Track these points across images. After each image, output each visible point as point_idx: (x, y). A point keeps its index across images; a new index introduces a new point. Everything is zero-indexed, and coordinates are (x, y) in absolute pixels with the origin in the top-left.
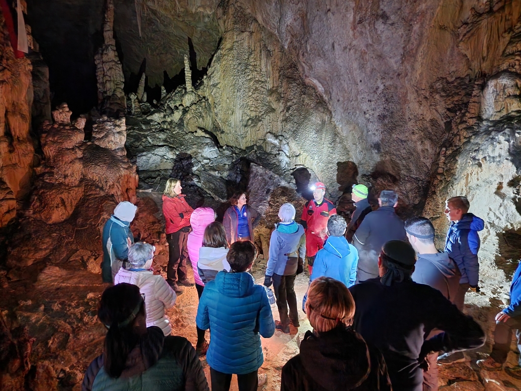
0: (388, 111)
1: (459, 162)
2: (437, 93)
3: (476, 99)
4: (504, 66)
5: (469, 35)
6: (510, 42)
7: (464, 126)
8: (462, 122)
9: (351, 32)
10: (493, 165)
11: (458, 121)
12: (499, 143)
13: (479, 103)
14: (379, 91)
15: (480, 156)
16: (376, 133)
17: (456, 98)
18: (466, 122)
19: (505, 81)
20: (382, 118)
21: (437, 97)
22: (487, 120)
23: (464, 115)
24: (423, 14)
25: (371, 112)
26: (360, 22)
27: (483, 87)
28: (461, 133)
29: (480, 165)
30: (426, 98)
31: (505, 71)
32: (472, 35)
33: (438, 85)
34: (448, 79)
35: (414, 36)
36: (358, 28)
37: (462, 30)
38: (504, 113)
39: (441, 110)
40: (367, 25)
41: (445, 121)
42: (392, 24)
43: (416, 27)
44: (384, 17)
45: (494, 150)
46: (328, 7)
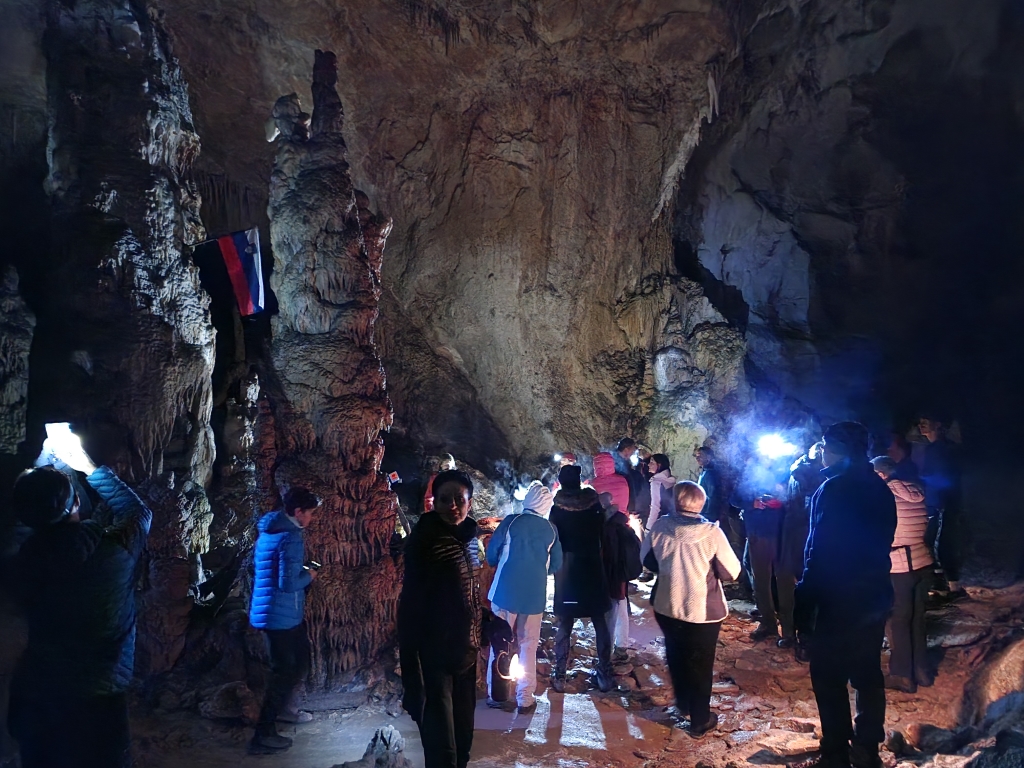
0: (555, 384)
1: (650, 431)
2: (602, 366)
3: (650, 372)
4: (669, 343)
5: (624, 313)
6: (669, 323)
7: (643, 397)
8: (640, 394)
9: (516, 300)
10: (687, 429)
11: (635, 393)
12: (687, 408)
13: (653, 375)
14: (544, 364)
15: (673, 423)
16: (547, 410)
17: (621, 371)
18: (644, 393)
19: (673, 355)
20: (551, 392)
21: (603, 370)
22: (663, 391)
23: (640, 386)
24: (586, 290)
25: (539, 387)
26: (526, 291)
27: (654, 360)
28: (641, 404)
29: (675, 431)
30: (591, 371)
31: (671, 347)
32: (629, 312)
33: (601, 359)
34: (609, 352)
35: (580, 310)
36: (524, 298)
37: (618, 308)
38: (677, 384)
39: (608, 382)
40: (534, 295)
41: (614, 394)
42: (560, 297)
43: (581, 302)
44: (552, 288)
45: (683, 417)
46: (490, 272)
